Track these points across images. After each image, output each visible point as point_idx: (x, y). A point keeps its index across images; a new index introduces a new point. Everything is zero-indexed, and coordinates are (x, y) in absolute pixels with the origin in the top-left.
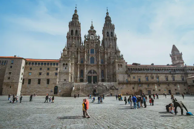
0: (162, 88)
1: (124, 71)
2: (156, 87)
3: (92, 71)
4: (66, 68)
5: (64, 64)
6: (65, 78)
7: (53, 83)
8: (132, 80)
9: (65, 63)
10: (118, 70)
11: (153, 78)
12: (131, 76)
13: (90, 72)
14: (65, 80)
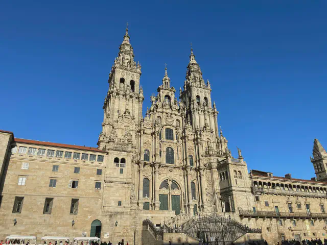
0: (318, 230)
1: (246, 186)
2: (308, 227)
3: (170, 183)
4: (122, 171)
5: (116, 160)
6: (120, 199)
7: (89, 212)
8: (263, 210)
9: (120, 158)
10: (235, 185)
11: (299, 206)
12: (260, 199)
13: (165, 184)
14: (120, 204)
